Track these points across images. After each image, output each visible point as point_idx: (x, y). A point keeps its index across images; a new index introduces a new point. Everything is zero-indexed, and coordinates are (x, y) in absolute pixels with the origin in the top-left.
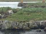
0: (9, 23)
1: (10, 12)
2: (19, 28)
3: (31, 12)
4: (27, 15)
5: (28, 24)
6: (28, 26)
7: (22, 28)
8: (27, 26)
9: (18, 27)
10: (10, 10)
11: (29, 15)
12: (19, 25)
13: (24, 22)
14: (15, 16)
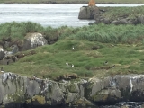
0: (17, 81)
1: (34, 38)
2: (49, 102)
3: (106, 41)
4: (88, 53)
5: (85, 85)
6: (86, 95)
7: (63, 100)
8: (83, 93)
9: (46, 100)
10: (36, 32)
11: (97, 52)
12: (50, 90)
13: (73, 78)
14: (47, 56)
